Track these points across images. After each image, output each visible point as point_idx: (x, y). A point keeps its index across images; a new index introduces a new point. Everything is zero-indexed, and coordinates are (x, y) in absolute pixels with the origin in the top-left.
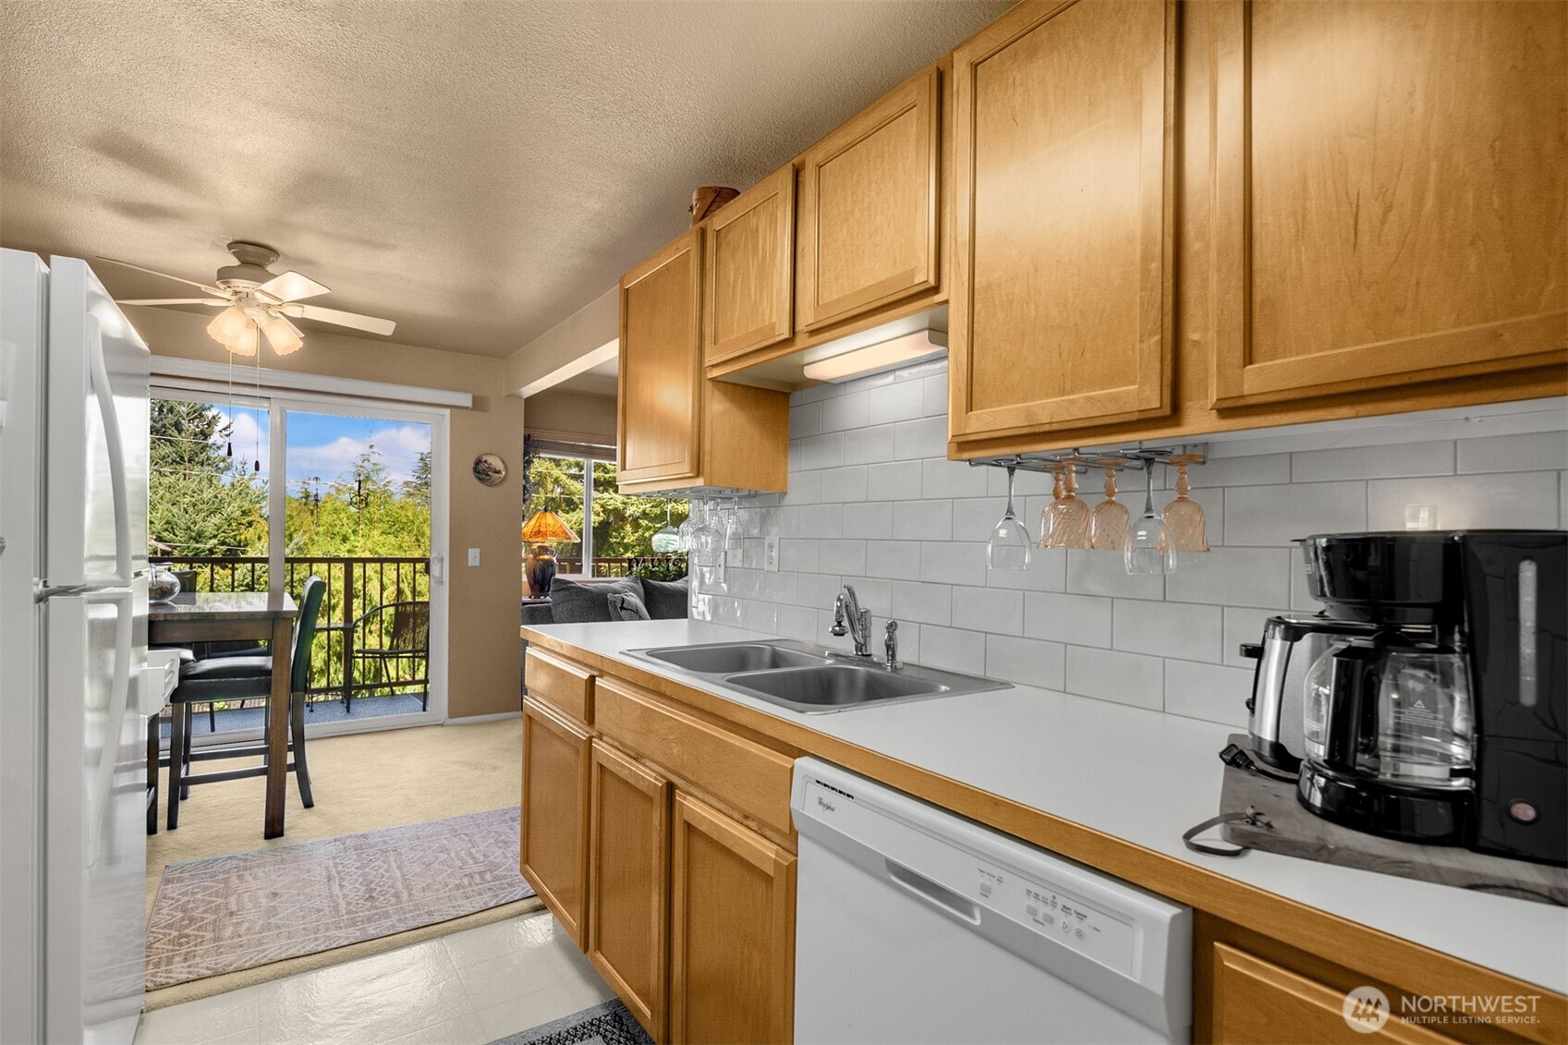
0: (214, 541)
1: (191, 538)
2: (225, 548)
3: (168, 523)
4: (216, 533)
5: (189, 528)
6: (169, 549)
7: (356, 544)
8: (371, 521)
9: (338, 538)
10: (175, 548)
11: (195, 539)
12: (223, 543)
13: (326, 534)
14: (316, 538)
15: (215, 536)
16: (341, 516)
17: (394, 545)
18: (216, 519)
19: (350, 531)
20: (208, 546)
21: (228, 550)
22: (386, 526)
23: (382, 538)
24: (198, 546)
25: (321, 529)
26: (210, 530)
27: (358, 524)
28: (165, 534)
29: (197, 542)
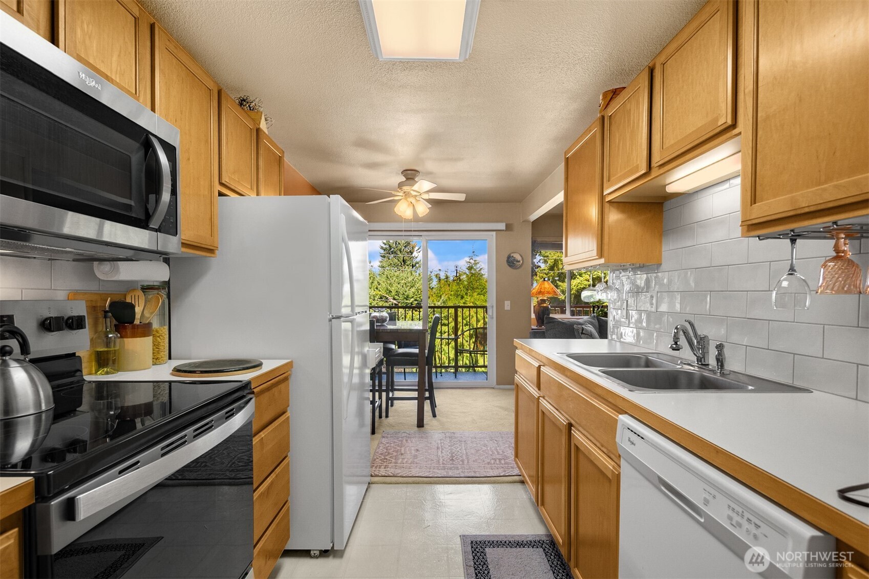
0: (412, 299)
1: (404, 298)
2: (416, 302)
3: (397, 292)
4: (413, 296)
5: (404, 294)
6: (397, 303)
7: (467, 300)
8: (473, 288)
9: (460, 297)
10: (399, 302)
11: (406, 299)
12: (416, 300)
13: (454, 295)
14: (451, 297)
15: (413, 297)
16: (461, 286)
17: (483, 300)
18: (413, 290)
19: (464, 294)
20: (410, 302)
21: (418, 303)
22: (479, 291)
23: (478, 297)
24: (407, 301)
25: (452, 293)
26: (411, 295)
27: (467, 290)
28: (396, 296)
29: (407, 300)
